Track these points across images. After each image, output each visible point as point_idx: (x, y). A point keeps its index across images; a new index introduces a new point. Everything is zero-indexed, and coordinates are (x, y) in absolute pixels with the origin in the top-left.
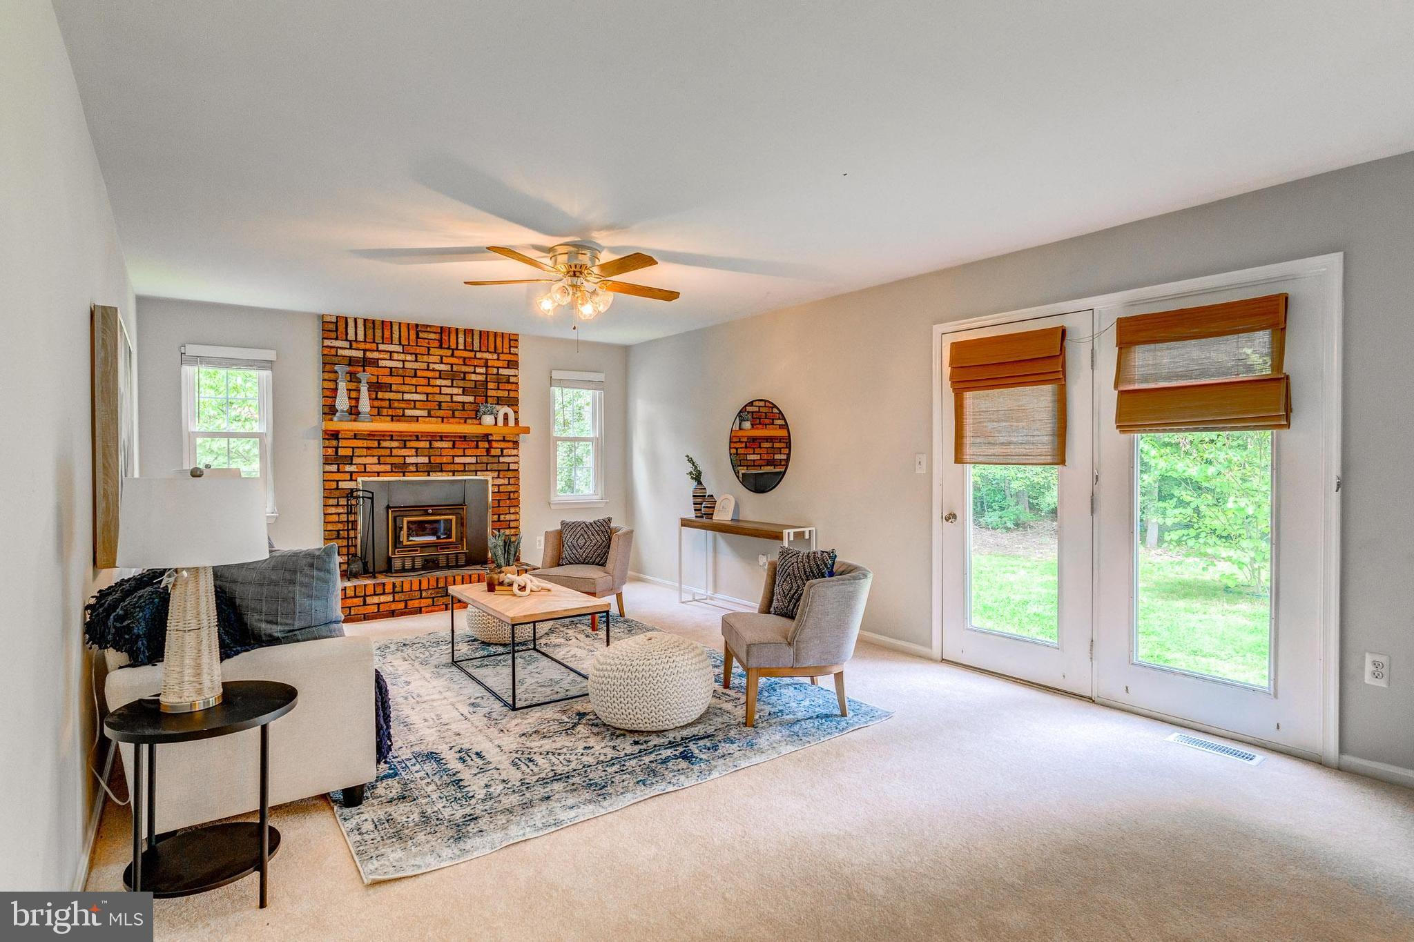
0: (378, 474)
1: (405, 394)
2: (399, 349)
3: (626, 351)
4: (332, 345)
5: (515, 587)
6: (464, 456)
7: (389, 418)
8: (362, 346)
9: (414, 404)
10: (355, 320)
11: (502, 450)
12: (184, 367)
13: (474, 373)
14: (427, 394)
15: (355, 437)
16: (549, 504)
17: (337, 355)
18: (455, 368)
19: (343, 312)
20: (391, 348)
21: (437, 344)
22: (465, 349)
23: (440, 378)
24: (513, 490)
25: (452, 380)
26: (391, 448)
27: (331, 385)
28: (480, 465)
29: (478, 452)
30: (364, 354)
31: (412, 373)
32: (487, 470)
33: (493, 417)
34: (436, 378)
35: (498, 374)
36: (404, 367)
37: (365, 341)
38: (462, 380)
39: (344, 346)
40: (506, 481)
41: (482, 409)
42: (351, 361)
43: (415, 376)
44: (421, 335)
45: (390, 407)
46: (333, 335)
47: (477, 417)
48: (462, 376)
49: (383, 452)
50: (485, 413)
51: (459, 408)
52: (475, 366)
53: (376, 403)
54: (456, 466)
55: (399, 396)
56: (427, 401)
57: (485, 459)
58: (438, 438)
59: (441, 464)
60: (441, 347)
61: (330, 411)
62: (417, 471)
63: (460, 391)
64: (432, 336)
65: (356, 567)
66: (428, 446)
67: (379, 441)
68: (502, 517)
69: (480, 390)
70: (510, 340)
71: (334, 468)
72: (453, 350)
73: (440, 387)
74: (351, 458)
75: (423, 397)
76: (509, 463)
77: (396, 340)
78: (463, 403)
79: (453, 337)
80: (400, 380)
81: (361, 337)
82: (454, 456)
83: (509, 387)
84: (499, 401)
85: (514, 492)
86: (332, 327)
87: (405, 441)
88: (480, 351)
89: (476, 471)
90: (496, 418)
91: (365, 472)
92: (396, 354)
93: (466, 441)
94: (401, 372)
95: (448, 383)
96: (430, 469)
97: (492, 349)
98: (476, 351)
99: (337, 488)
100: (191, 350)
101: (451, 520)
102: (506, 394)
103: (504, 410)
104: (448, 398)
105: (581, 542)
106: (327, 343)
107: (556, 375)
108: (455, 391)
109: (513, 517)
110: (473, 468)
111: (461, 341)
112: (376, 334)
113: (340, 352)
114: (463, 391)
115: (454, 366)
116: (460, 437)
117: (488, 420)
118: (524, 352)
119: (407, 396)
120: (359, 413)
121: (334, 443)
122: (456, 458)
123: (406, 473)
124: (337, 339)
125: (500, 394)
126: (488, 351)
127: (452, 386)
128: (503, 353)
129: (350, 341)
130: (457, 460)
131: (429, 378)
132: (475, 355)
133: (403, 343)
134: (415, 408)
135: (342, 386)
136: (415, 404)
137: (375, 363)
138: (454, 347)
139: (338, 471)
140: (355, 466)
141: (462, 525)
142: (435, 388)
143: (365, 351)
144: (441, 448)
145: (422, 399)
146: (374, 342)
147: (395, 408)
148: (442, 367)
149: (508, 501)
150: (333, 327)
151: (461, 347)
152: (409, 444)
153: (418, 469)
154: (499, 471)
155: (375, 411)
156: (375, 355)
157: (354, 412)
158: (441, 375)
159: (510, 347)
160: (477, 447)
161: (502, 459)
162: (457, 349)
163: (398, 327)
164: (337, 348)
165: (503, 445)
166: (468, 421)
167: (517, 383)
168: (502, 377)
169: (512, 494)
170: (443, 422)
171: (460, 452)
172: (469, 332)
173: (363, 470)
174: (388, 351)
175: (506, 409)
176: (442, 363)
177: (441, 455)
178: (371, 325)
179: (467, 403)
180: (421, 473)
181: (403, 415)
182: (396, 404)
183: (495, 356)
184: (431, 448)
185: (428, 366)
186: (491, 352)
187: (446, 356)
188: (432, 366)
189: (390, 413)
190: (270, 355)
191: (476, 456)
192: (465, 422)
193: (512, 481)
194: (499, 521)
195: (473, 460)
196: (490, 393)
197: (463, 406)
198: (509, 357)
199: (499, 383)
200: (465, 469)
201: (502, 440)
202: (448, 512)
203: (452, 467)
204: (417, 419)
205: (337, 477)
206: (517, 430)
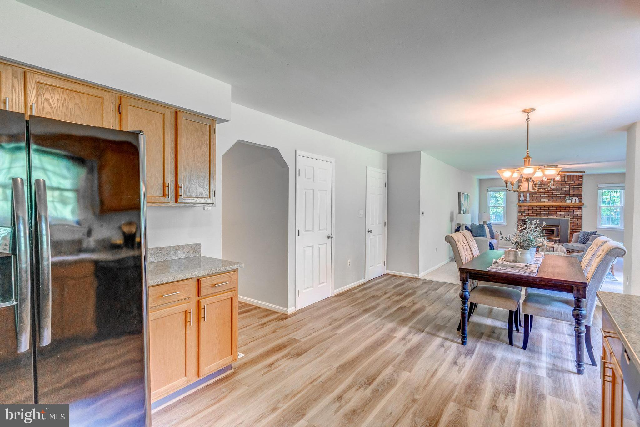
0: (532, 216)
6: (560, 212)
7: (536, 202)
9: (544, 198)
11: (574, 210)
12: (488, 192)
13: (565, 188)
14: (548, 195)
15: (525, 207)
16: (596, 228)
18: (558, 187)
22: (562, 181)
23: (553, 190)
26: (536, 209)
27: (520, 194)
28: (566, 214)
29: (565, 211)
32: (569, 216)
33: (570, 201)
35: (574, 187)
40: (576, 220)
41: (566, 198)
47: (565, 201)
48: (560, 189)
49: (533, 210)
50: (567, 199)
51: (559, 198)
52: (565, 186)
53: (532, 198)
55: (539, 196)
57: (568, 213)
58: (551, 207)
59: (552, 214)
61: (519, 200)
63: (560, 193)
66: (548, 209)
67: (533, 207)
68: (574, 230)
69: (567, 193)
70: (579, 177)
71: (520, 214)
73: (553, 192)
74: (525, 212)
75: (547, 196)
76: (578, 214)
78: (561, 197)
82: (556, 212)
83: (578, 191)
84: (574, 196)
85: (579, 223)
87: (541, 208)
88: (567, 181)
89: (565, 216)
90: (572, 201)
91: (529, 215)
93: (561, 207)
95: (556, 191)
96: (548, 215)
97: (572, 179)
99: (521, 219)
100: (489, 189)
101: (554, 230)
102: (577, 193)
103: (574, 198)
104: (555, 196)
105: (583, 237)
107: (600, 186)
108: (558, 193)
110: (563, 215)
114: (561, 193)
116: (559, 206)
117: (568, 201)
118: (585, 180)
119: (541, 196)
120: (527, 201)
121: (520, 208)
125: (574, 193)
126: (570, 181)
127: (557, 192)
128: (576, 181)
130: (557, 213)
134: (544, 199)
135: (522, 194)
140: (526, 214)
141: (558, 231)
142: (551, 193)
144: (552, 209)
152: (542, 208)
153: (544, 215)
154: (573, 216)
155: (532, 200)
157: (525, 200)
158: (553, 189)
159: (579, 179)
160: (565, 209)
161: (574, 213)
165: (574, 209)
166: (562, 202)
167: (582, 190)
169: (578, 224)
170: (553, 202)
175: (577, 198)
177: (552, 211)
180: (546, 216)
181: (540, 201)
182: (538, 198)
183: (573, 182)
190: (505, 188)
192: (561, 202)
193: (579, 220)
194: (573, 231)
195: (564, 213)
196: (570, 193)
197: (561, 198)
198: (579, 182)
199: (574, 190)
200: (560, 215)
201: (574, 207)
202: (553, 227)
203: (556, 215)
204: (544, 202)
205: (521, 216)
206: (580, 204)
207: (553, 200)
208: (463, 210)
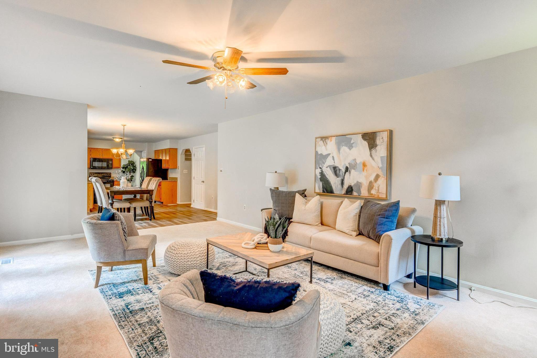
208: (327, 167)
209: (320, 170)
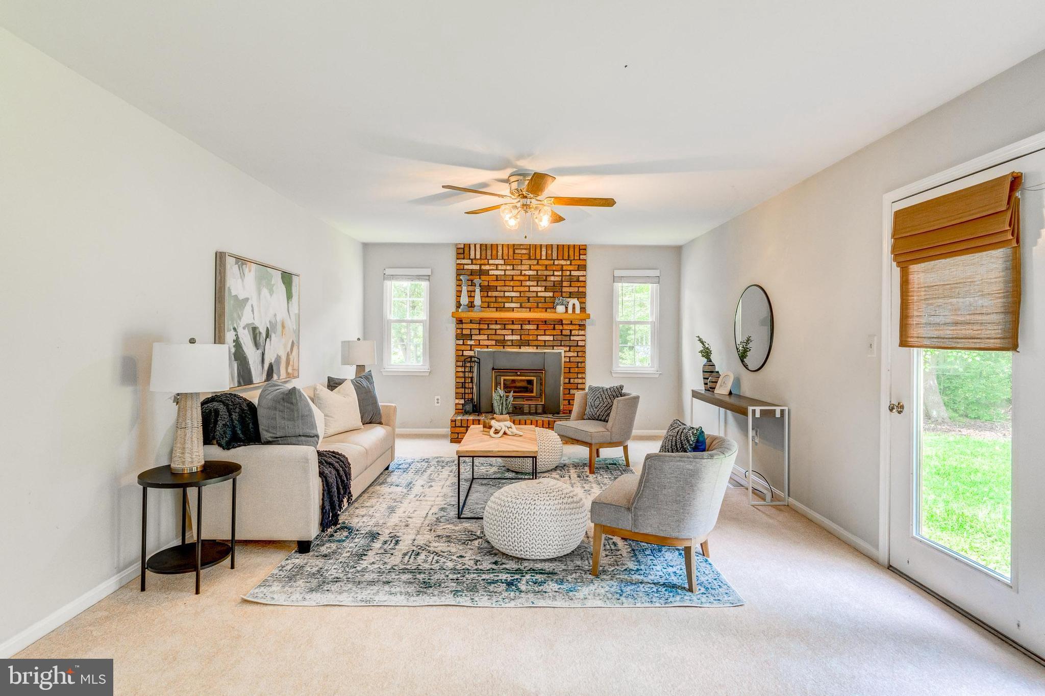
0: (487, 346)
1: (506, 293)
2: (502, 262)
3: (678, 251)
4: (461, 263)
5: (493, 430)
6: (545, 335)
7: (495, 309)
8: (479, 262)
10: (475, 245)
11: (571, 331)
12: (385, 281)
13: (553, 275)
14: (520, 292)
15: (471, 322)
16: (611, 373)
17: (464, 269)
18: (540, 273)
19: (467, 241)
20: (497, 262)
21: (527, 257)
22: (546, 259)
23: (529, 280)
24: (580, 361)
25: (538, 281)
26: (496, 330)
27: (459, 288)
28: (557, 342)
29: (555, 332)
30: (480, 267)
31: (510, 278)
32: (561, 346)
33: (564, 307)
34: (527, 281)
35: (570, 275)
36: (505, 275)
37: (481, 259)
38: (544, 281)
39: (468, 263)
40: (575, 354)
41: (557, 301)
42: (472, 273)
43: (513, 280)
44: (517, 251)
45: (496, 302)
46: (462, 256)
47: (554, 308)
48: (544, 278)
49: (490, 332)
50: (557, 304)
51: (542, 301)
52: (554, 271)
53: (487, 299)
54: (539, 342)
55: (502, 294)
56: (520, 296)
57: (560, 338)
58: (527, 323)
59: (529, 340)
60: (530, 259)
61: (459, 305)
62: (512, 345)
63: (543, 289)
64: (524, 251)
65: (469, 407)
66: (520, 328)
67: (488, 324)
68: (572, 381)
69: (557, 288)
70: (580, 249)
71: (461, 342)
72: (538, 260)
73: (529, 286)
74: (471, 335)
75: (517, 294)
76: (578, 341)
77: (500, 256)
78: (545, 297)
79: (538, 251)
80: (502, 283)
81: (478, 257)
82: (537, 335)
83: (579, 284)
84: (571, 295)
86: (461, 251)
87: (505, 324)
88: (558, 259)
89: (553, 346)
90: (567, 308)
92: (500, 266)
93: (546, 324)
94: (503, 278)
95: (535, 283)
96: (521, 343)
97: (566, 255)
98: (554, 260)
99: (463, 355)
100: (389, 272)
101: (533, 381)
102: (576, 289)
103: (572, 302)
104: (534, 294)
105: (597, 403)
106: (459, 261)
107: (618, 273)
108: (539, 289)
109: (580, 381)
110: (551, 344)
111: (544, 253)
112: (488, 253)
113: (466, 267)
114: (545, 289)
115: (539, 271)
116: (542, 322)
117: (560, 309)
118: (591, 259)
119: (507, 294)
120: (474, 306)
121: (461, 326)
122: (539, 337)
123: (505, 347)
124: (464, 259)
125: (572, 290)
126: (563, 259)
127: (537, 286)
128: (574, 259)
129: (472, 260)
130: (540, 338)
131: (522, 281)
132: (554, 263)
133: (504, 258)
134: (512, 302)
135: (464, 289)
136: (512, 299)
137: (487, 273)
138: (539, 258)
139: (463, 344)
140: (473, 341)
141: (541, 384)
142: (526, 287)
143: (481, 265)
144: (529, 330)
145: (516, 296)
146: (486, 259)
147: (498, 302)
148: (531, 273)
149: (576, 369)
150: (463, 251)
151: (544, 257)
152: (507, 327)
153: (513, 344)
154: (570, 346)
155: (486, 305)
156: (487, 267)
157: (471, 305)
158: (530, 278)
159: (580, 255)
160: (554, 329)
161: (572, 338)
162: (541, 259)
163: (501, 247)
164: (464, 264)
165: (571, 327)
166: (548, 310)
167: (585, 281)
168: (573, 277)
169: (579, 364)
170: (530, 311)
171: (542, 332)
172: (549, 247)
173: (478, 344)
174: (494, 264)
175: (575, 301)
176: (530, 270)
177: (528, 335)
178: (485, 248)
179: (548, 297)
180: (515, 347)
181: (504, 307)
182: (500, 300)
183: (568, 262)
184: (522, 329)
185: (521, 273)
186: (565, 260)
187: (533, 265)
188: (523, 272)
189: (495, 306)
190: (427, 272)
191: (554, 335)
192: (546, 311)
193: (580, 354)
194: (569, 383)
195: (551, 338)
196: (564, 289)
197: (545, 300)
198: (579, 262)
199: (571, 282)
200: (545, 345)
201: (571, 324)
202: (532, 374)
203: (536, 343)
204: (513, 309)
205: (463, 348)
206: (583, 316)
207: (529, 305)
208: (244, 328)
209: (235, 333)
